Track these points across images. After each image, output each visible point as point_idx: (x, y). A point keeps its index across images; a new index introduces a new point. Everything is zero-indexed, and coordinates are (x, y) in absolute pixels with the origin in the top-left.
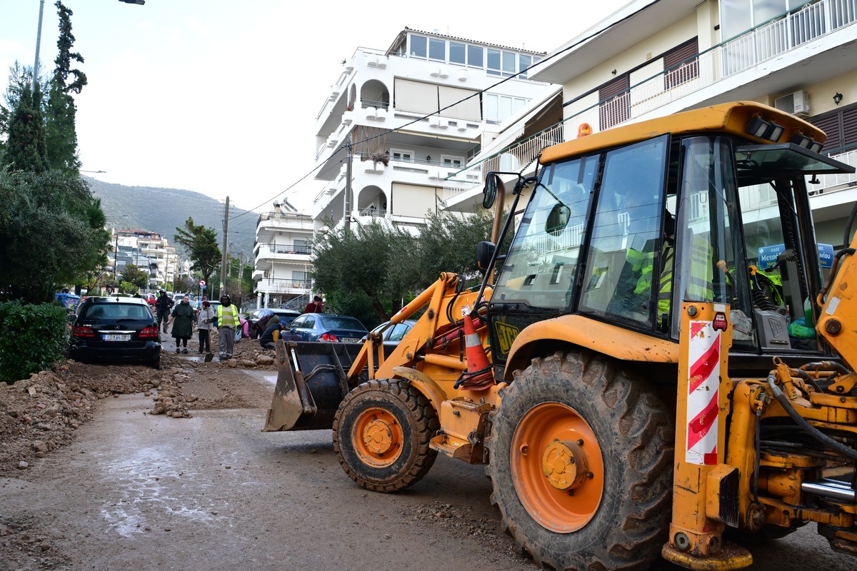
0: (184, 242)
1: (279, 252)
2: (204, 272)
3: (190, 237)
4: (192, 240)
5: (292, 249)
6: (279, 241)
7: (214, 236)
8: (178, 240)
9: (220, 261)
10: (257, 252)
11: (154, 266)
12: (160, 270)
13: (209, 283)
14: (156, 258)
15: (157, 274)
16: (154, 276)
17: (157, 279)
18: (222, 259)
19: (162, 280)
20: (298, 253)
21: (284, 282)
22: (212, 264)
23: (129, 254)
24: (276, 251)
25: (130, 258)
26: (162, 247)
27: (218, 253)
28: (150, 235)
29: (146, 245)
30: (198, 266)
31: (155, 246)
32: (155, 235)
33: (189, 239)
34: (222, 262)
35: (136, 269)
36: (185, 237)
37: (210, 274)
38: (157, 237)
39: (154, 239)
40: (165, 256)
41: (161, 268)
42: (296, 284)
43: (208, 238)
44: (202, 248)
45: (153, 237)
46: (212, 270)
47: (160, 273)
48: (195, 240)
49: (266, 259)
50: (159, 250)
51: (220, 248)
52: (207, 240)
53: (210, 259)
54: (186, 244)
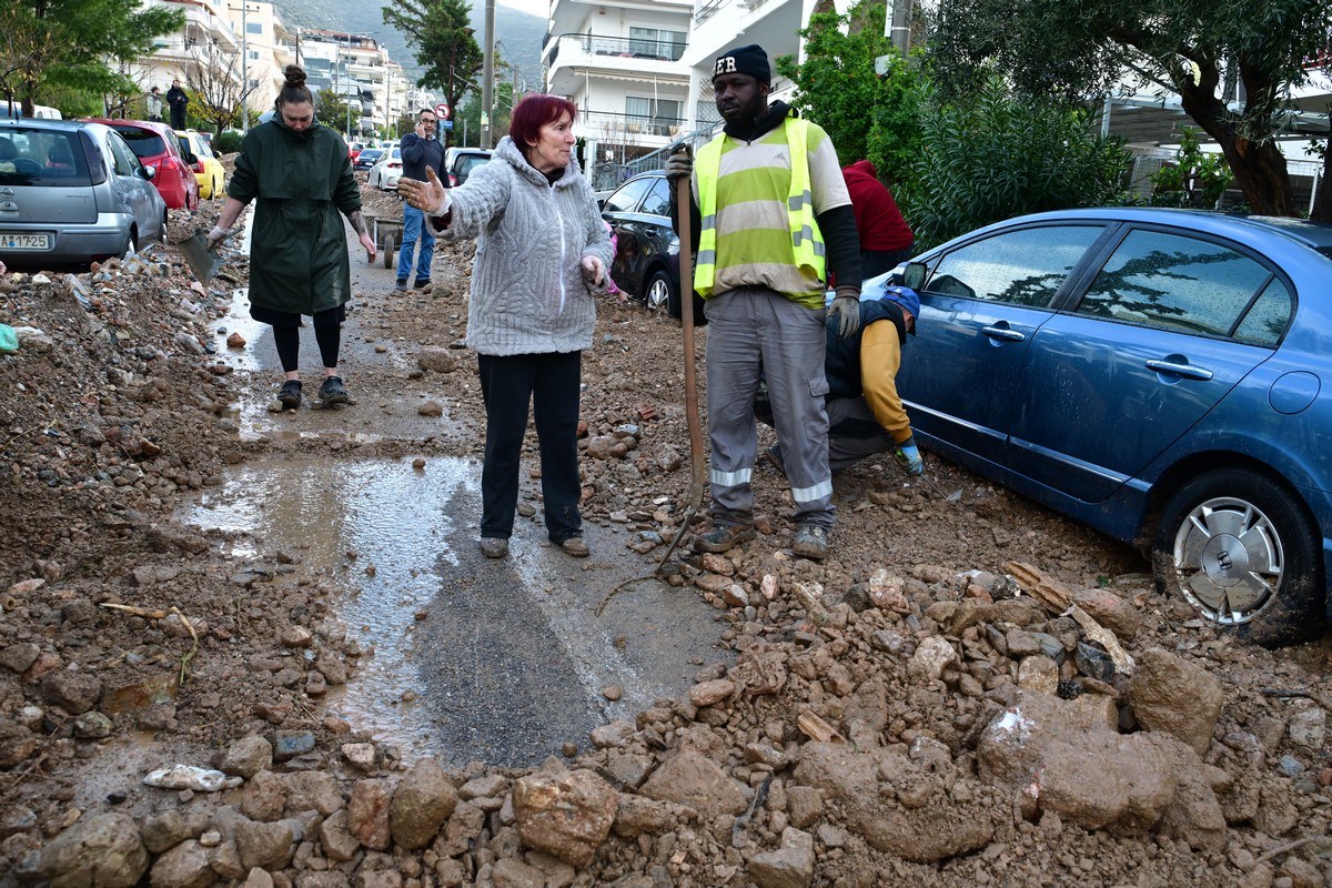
0: (402, 23)
1: (599, 53)
2: (447, 92)
3: (416, 12)
4: (420, 19)
5: (625, 47)
6: (598, 26)
7: (466, 10)
8: (391, 19)
9: (481, 67)
10: (554, 54)
11: (367, 96)
12: (378, 103)
13: (458, 119)
14: (371, 82)
15: (374, 110)
16: (368, 114)
17: (375, 120)
18: (484, 63)
19: (382, 121)
20: (638, 56)
21: (611, 119)
22: (464, 74)
23: (326, 74)
24: (594, 49)
25: (327, 81)
26: (380, 63)
27: (475, 49)
28: (359, 40)
29: (354, 58)
30: (434, 78)
31: (368, 62)
32: (367, 40)
33: (415, 17)
34: (483, 71)
35: (336, 98)
36: (404, 13)
37: (459, 96)
38: (371, 45)
39: (366, 49)
40: (385, 79)
41: (380, 99)
42: (635, 123)
43: (453, 16)
44: (440, 38)
45: (364, 44)
46: (463, 87)
47: (379, 108)
48: (429, 21)
49: (572, 68)
50: (376, 69)
51: (479, 39)
52: (451, 19)
53: (457, 64)
54: (407, 28)
